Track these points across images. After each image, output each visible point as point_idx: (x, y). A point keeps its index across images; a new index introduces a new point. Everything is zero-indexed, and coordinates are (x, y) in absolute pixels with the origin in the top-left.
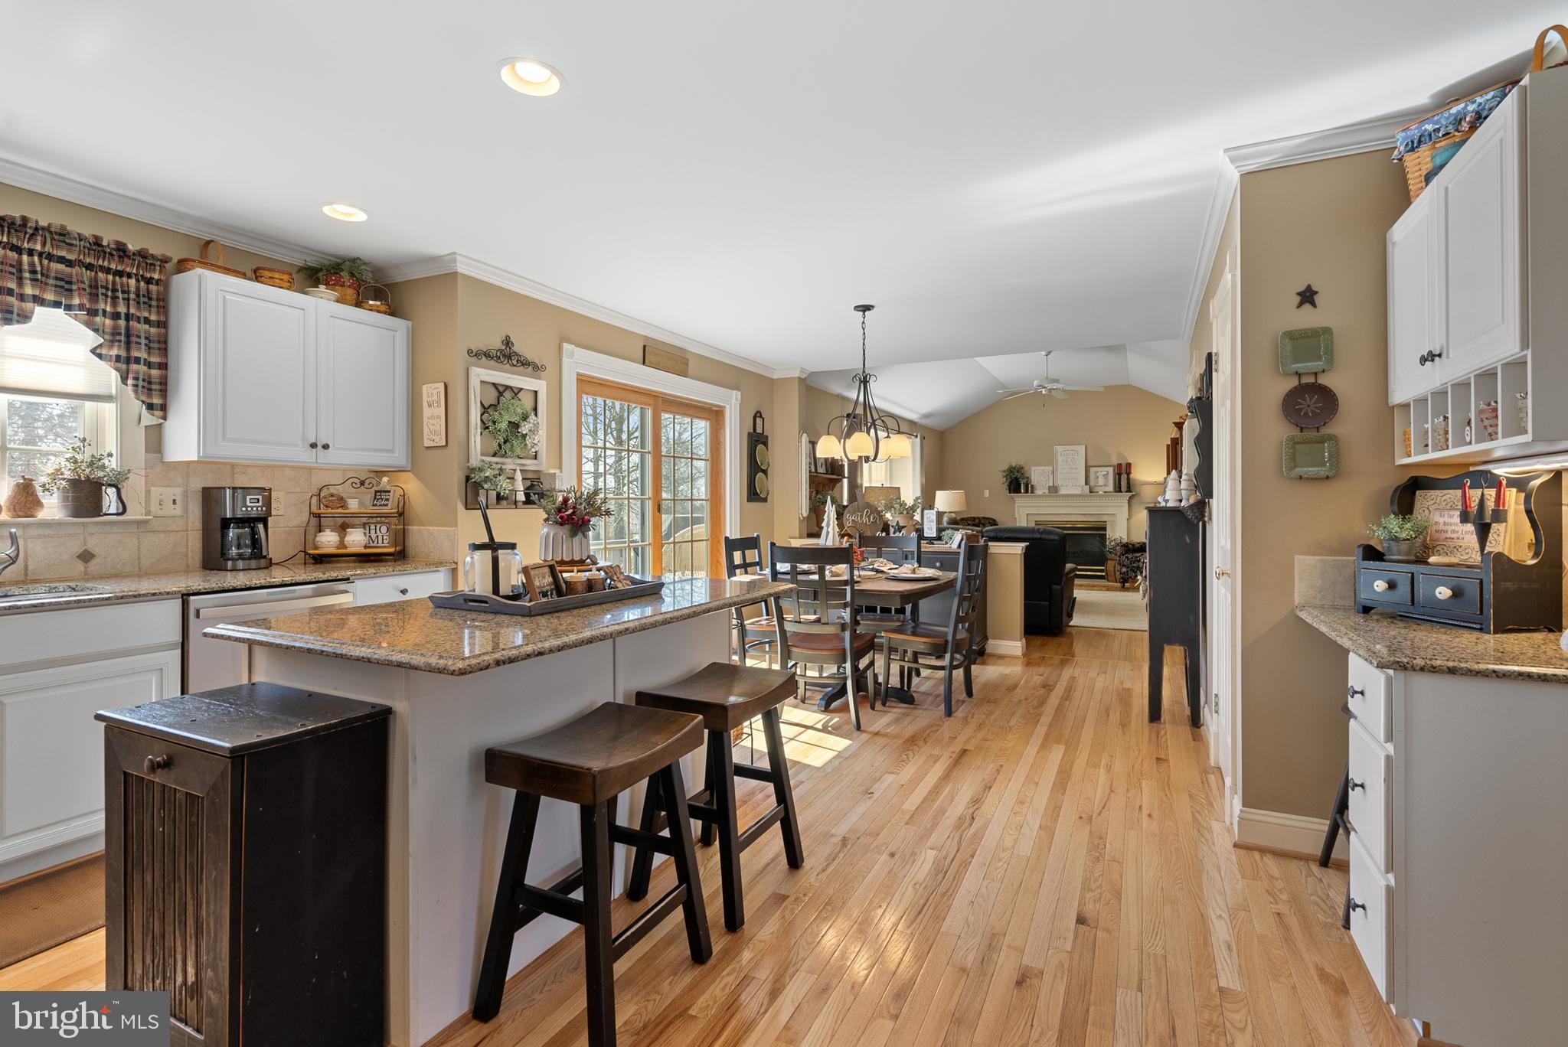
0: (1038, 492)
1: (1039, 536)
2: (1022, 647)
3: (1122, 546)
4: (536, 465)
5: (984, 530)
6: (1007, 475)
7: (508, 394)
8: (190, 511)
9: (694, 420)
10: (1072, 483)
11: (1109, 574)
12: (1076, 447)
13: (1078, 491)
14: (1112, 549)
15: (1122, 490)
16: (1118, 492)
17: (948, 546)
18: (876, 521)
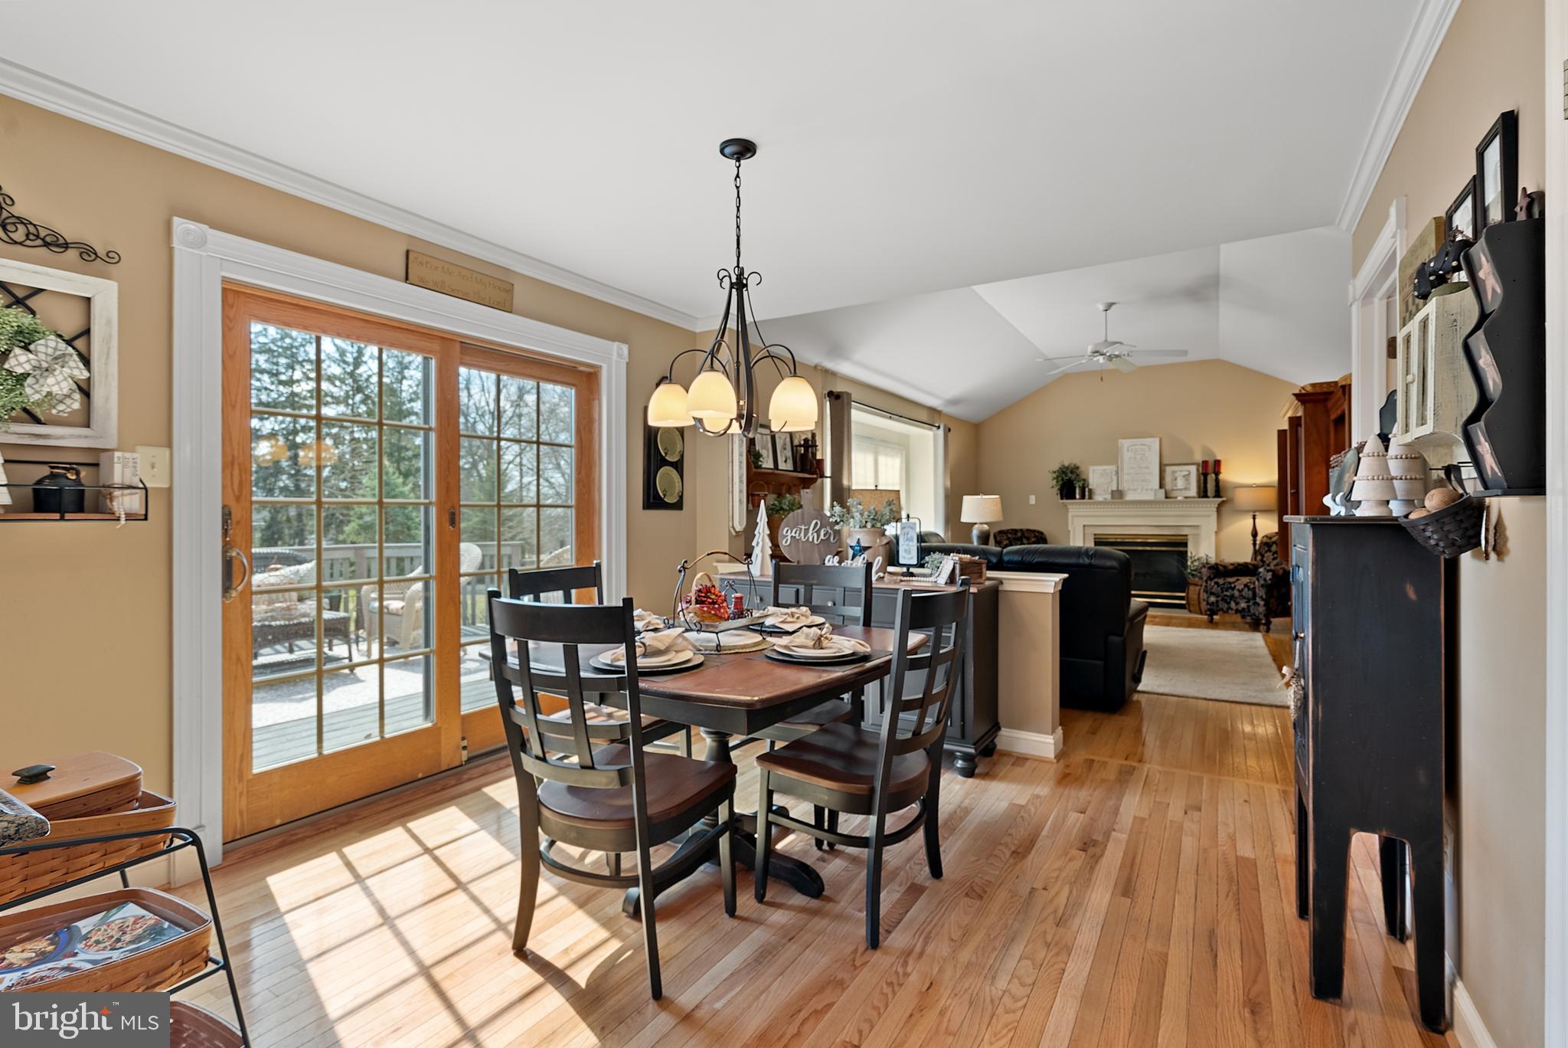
0: (1098, 498)
1: (1087, 561)
2: (1055, 744)
3: (1209, 568)
4: (83, 436)
5: (1005, 550)
6: (1058, 477)
9: (541, 384)
10: (1143, 487)
11: (1192, 602)
12: (1148, 441)
13: (1150, 497)
14: (1195, 571)
15: (1209, 494)
16: (1203, 497)
17: (932, 579)
18: (829, 538)
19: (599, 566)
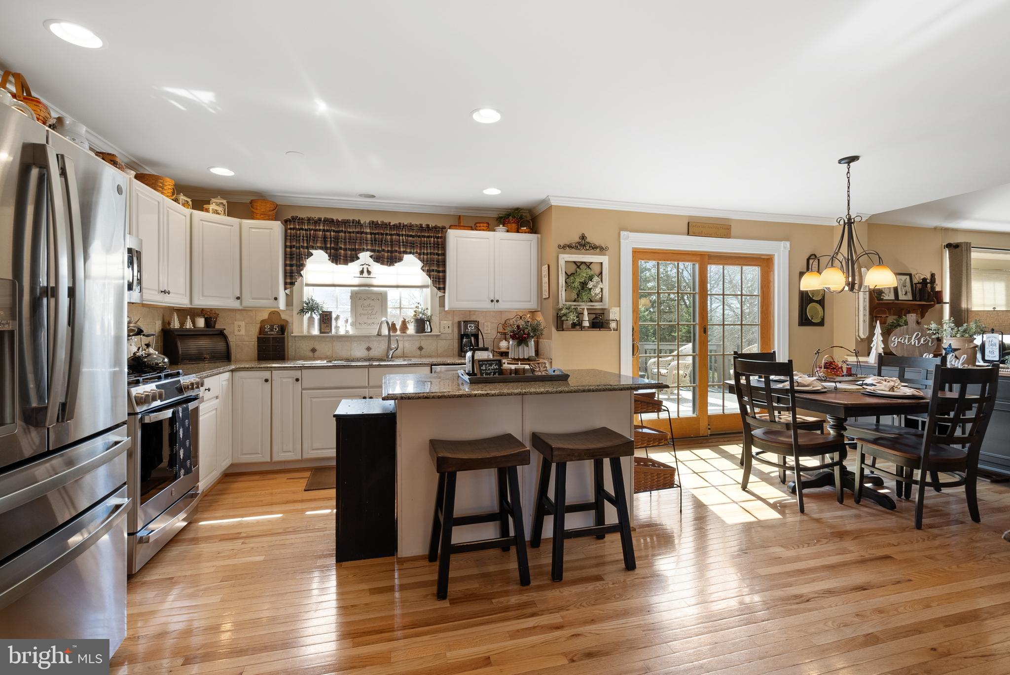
4: (601, 305)
7: (583, 267)
8: (454, 331)
9: (743, 268)
18: (927, 343)
19: (774, 352)
